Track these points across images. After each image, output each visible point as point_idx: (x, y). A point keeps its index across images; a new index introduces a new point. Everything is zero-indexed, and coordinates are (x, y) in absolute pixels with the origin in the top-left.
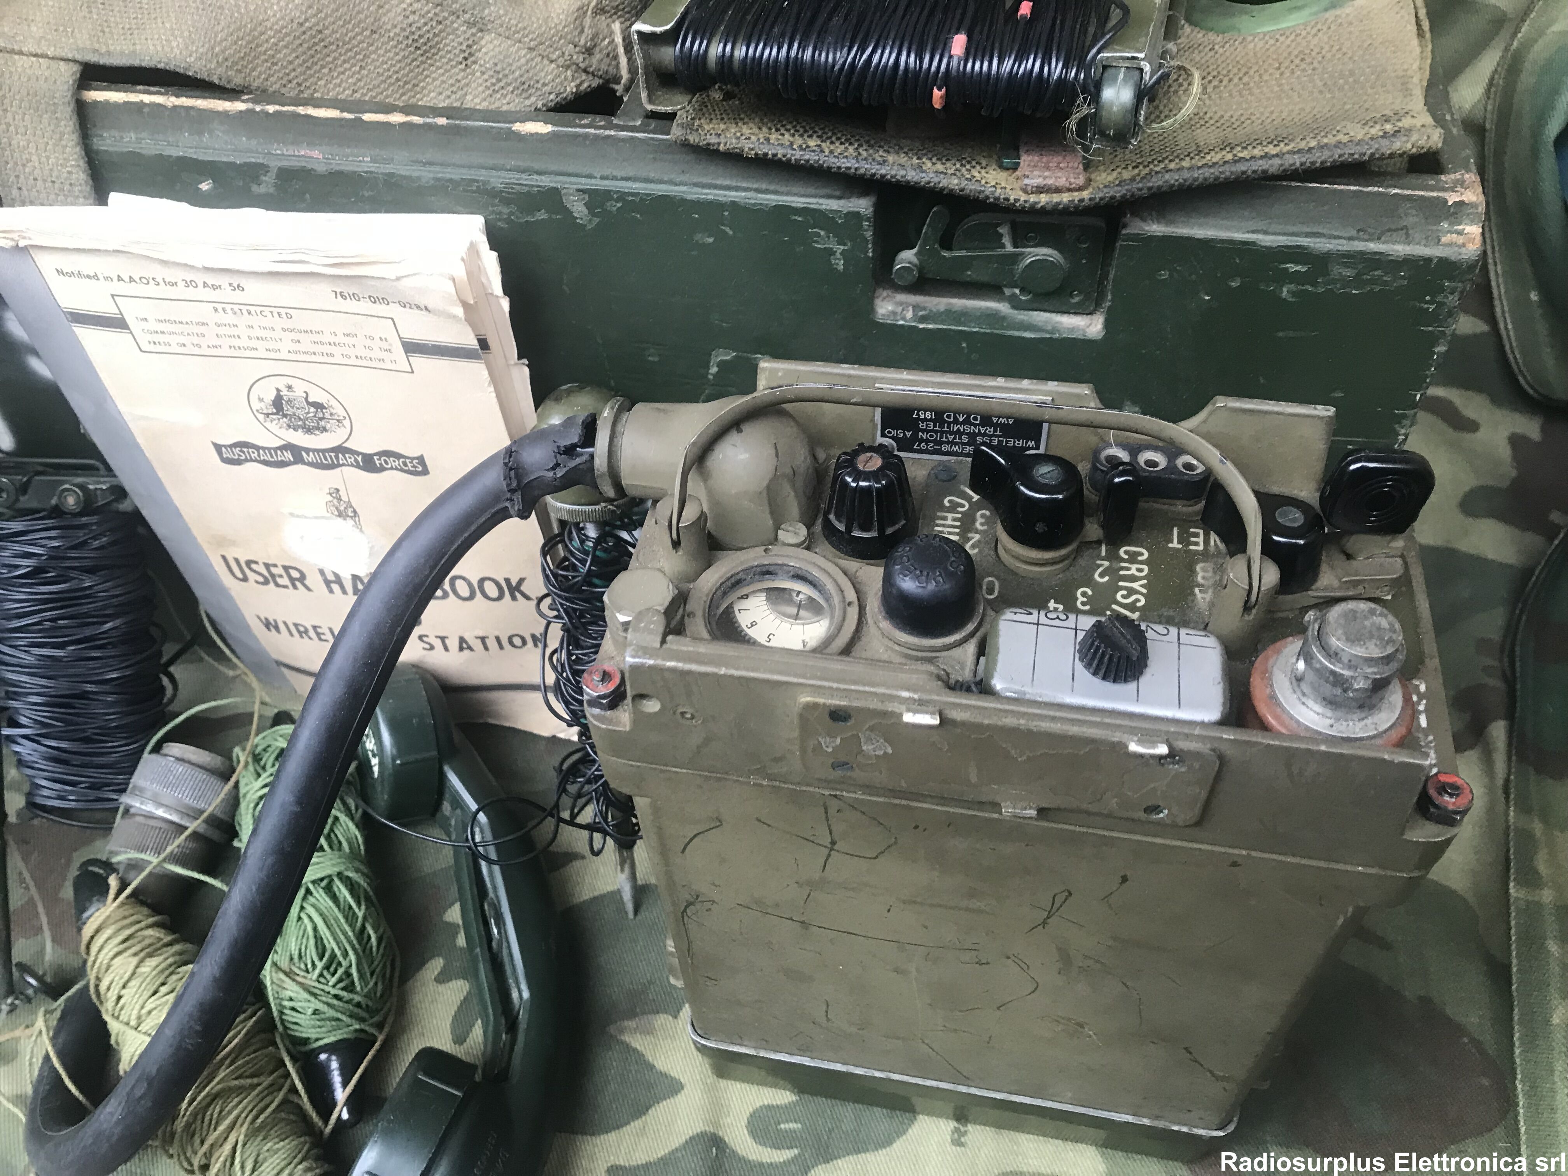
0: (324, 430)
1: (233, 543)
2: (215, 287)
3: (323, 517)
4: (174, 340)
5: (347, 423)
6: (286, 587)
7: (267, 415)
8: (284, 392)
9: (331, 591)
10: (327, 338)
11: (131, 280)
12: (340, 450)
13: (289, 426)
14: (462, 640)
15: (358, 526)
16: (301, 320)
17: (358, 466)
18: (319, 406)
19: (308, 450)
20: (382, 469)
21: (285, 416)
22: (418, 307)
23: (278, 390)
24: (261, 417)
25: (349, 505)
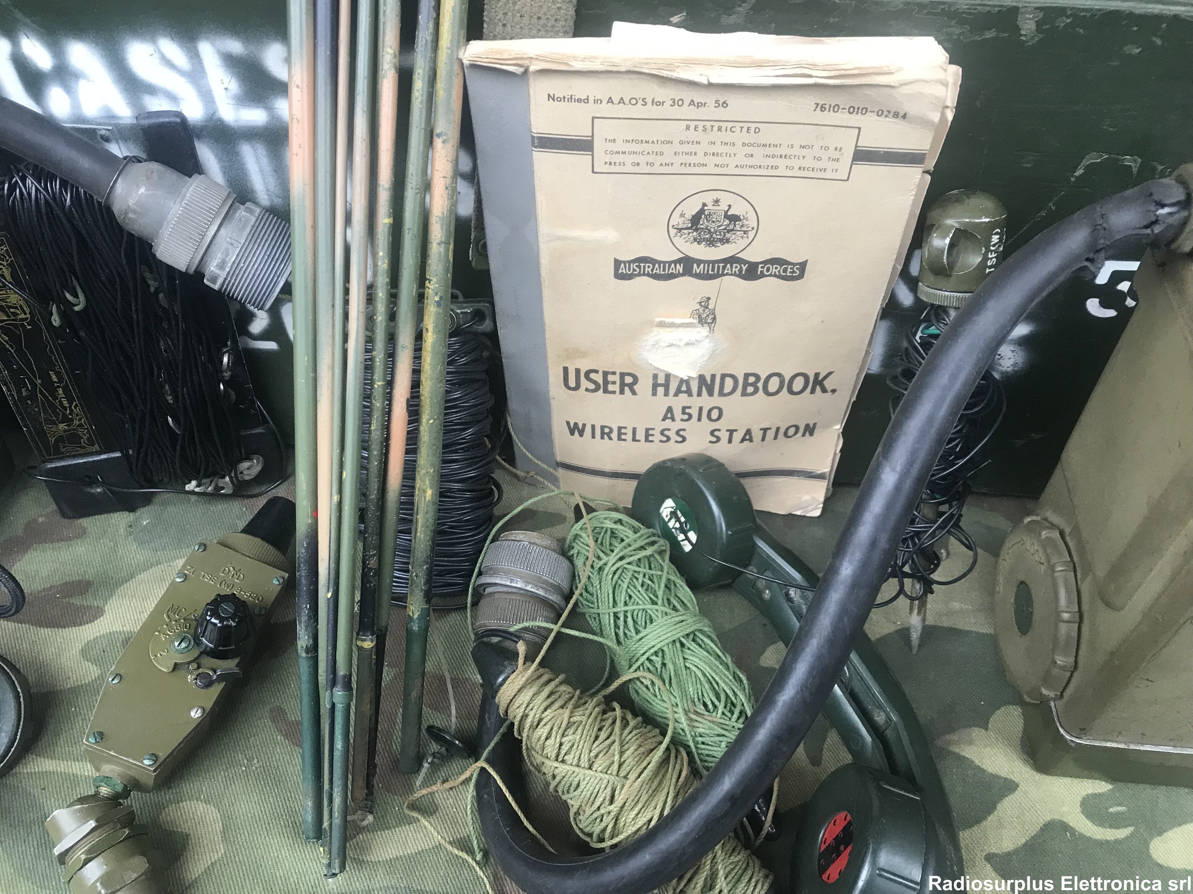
0: (728, 241)
1: (583, 354)
2: (699, 105)
3: (683, 325)
4: (629, 159)
5: (751, 234)
6: (614, 392)
7: (680, 230)
8: (710, 207)
9: (654, 394)
10: (783, 151)
11: (622, 101)
12: (733, 260)
13: (695, 240)
14: (749, 432)
15: (712, 330)
16: (768, 134)
17: (740, 276)
18: (735, 219)
19: (699, 262)
20: (763, 275)
21: (696, 230)
22: (896, 115)
23: (704, 205)
24: (673, 232)
25: (713, 312)
